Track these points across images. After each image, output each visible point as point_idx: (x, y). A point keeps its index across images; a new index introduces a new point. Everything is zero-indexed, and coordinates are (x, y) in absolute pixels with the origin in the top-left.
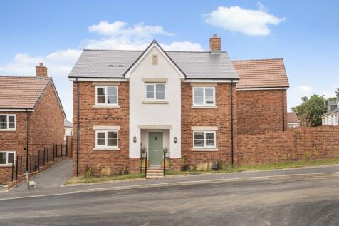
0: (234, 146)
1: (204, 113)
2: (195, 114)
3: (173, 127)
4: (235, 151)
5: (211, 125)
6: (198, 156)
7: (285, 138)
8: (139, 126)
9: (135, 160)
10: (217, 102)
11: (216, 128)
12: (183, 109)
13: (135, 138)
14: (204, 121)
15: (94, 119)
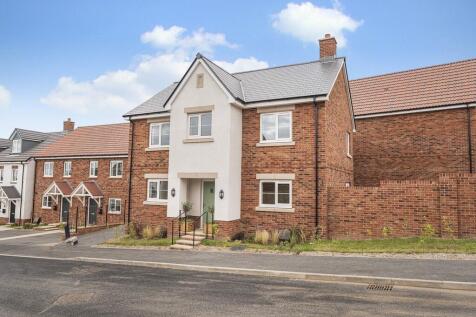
0: (321, 205)
1: (276, 153)
2: (262, 155)
3: (219, 176)
4: (323, 213)
5: (285, 172)
6: (265, 219)
7: (419, 193)
8: (179, 174)
9: (173, 220)
10: (294, 135)
11: (292, 176)
12: (246, 148)
13: (174, 190)
14: (275, 165)
15: (146, 166)
